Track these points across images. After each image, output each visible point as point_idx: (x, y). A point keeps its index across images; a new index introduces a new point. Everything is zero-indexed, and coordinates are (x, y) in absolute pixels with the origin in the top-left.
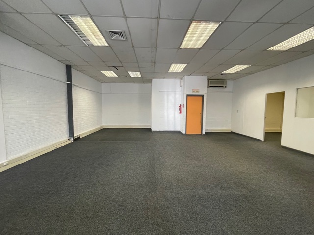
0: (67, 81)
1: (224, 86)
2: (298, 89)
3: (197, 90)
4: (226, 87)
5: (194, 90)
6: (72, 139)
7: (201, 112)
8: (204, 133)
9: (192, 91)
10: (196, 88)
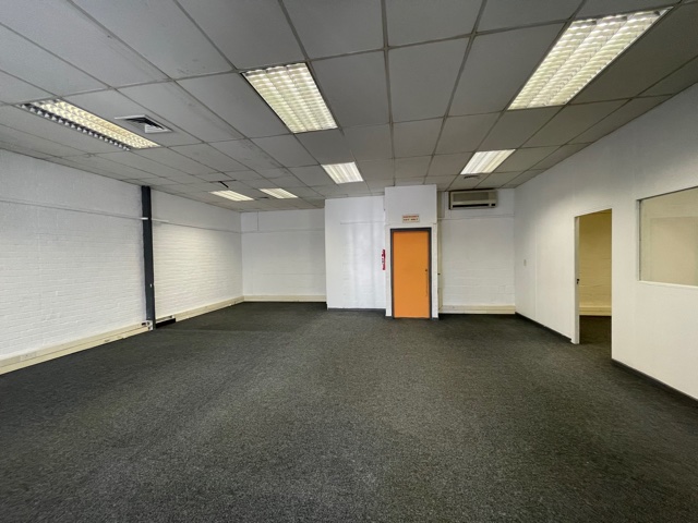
0: (144, 216)
1: (490, 202)
2: (640, 201)
3: (415, 218)
4: (493, 205)
5: (406, 218)
6: (151, 324)
7: (427, 268)
8: (435, 315)
9: (401, 219)
10: (411, 213)
